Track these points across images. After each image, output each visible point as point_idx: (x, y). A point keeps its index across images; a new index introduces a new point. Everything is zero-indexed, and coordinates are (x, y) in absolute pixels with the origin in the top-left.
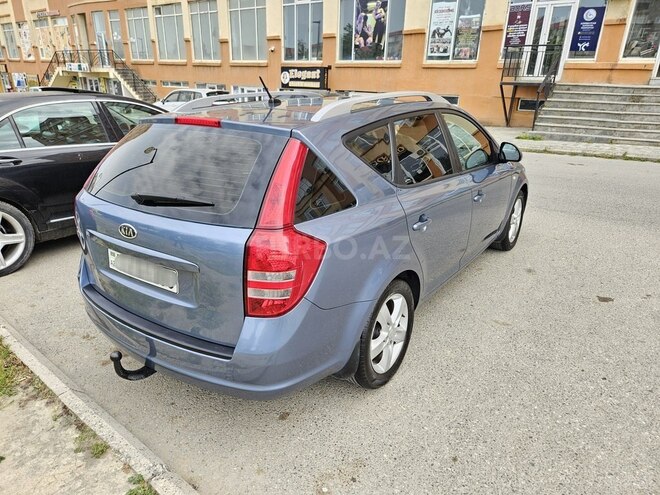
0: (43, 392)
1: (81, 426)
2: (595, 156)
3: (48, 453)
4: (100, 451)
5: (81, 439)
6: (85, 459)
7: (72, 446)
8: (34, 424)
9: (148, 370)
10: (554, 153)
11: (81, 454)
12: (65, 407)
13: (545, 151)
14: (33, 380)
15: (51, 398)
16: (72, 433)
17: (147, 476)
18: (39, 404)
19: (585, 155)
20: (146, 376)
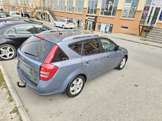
0: (6, 87)
1: (10, 95)
2: (159, 47)
3: (3, 99)
4: (11, 100)
5: (9, 97)
6: (9, 101)
7: (7, 98)
8: (2, 93)
9: (24, 86)
10: (149, 45)
11: (8, 100)
12: (9, 91)
13: (146, 44)
14: (5, 84)
15: (7, 88)
16: (8, 96)
17: (18, 107)
18: (5, 89)
19: (156, 46)
20: (24, 87)
